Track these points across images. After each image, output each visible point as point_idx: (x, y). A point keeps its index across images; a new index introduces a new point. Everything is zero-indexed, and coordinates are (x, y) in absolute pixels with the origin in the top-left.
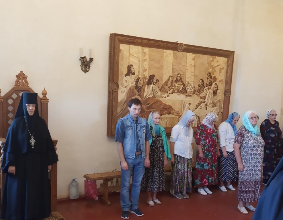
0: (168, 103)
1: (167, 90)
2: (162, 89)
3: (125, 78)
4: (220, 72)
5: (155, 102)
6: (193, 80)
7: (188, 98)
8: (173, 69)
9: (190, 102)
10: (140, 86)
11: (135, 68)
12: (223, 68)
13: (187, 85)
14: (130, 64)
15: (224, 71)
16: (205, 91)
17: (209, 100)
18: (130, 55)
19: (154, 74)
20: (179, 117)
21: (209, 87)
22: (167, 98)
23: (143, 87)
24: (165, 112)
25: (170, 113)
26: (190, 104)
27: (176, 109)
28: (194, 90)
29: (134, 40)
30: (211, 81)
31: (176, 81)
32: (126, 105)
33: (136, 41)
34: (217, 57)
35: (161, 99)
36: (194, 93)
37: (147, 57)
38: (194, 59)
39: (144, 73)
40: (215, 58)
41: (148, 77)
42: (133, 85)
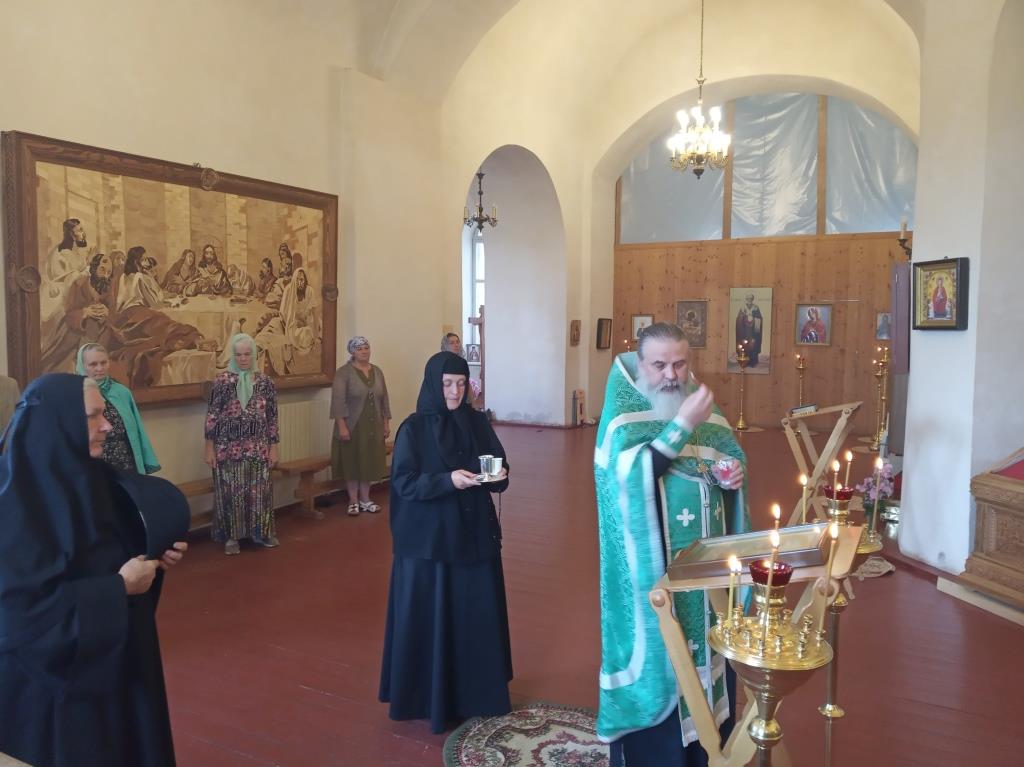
0: (187, 321)
1: (180, 287)
2: (168, 285)
3: (58, 256)
4: (309, 244)
5: (149, 320)
6: (246, 262)
7: (237, 305)
8: (193, 232)
9: (243, 317)
10: (104, 278)
11: (87, 228)
12: (315, 235)
13: (232, 275)
14: (71, 218)
15: (317, 241)
16: (277, 289)
17: (288, 309)
18: (70, 195)
19: (141, 245)
20: (217, 356)
21: (286, 278)
22: (183, 307)
23: (114, 280)
24: (180, 344)
25: (192, 346)
26: (242, 321)
27: (208, 336)
28: (251, 286)
29: (79, 153)
30: (290, 265)
31: (203, 264)
32: (66, 329)
33: (84, 155)
34: (298, 207)
35: (165, 310)
36: (251, 293)
37: (118, 200)
38: (243, 210)
39: (114, 242)
40: (296, 209)
41: (125, 254)
42: (84, 273)
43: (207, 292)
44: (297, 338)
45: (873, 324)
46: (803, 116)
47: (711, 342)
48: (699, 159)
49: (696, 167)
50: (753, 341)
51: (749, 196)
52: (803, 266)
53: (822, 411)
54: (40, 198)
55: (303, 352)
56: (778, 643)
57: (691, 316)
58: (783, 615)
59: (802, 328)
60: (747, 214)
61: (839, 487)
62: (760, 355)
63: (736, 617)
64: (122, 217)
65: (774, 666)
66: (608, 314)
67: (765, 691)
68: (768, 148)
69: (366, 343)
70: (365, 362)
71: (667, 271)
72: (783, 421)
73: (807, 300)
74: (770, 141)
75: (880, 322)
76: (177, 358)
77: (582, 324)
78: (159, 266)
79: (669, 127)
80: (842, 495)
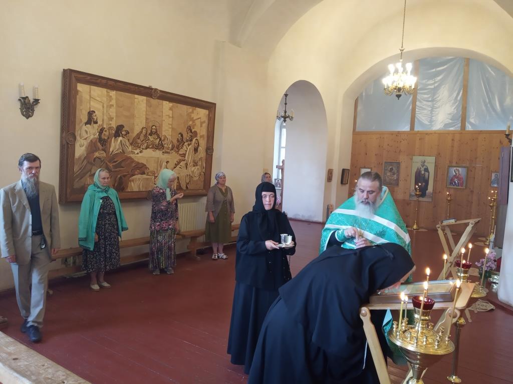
1: (140, 145)
2: (134, 143)
3: (85, 128)
4: (201, 126)
5: (124, 160)
6: (170, 134)
7: (166, 154)
8: (147, 119)
9: (169, 160)
10: (105, 139)
11: (98, 115)
12: (204, 122)
13: (164, 140)
14: (91, 110)
15: (205, 125)
16: (185, 147)
17: (189, 158)
18: (91, 99)
19: (122, 124)
20: (155, 178)
21: (189, 143)
22: (140, 154)
23: (109, 140)
24: (138, 172)
25: (143, 173)
26: (167, 162)
27: (151, 169)
28: (172, 145)
29: (96, 80)
30: (192, 136)
31: (151, 134)
32: (86, 162)
33: (98, 81)
34: (197, 108)
35: (132, 155)
36: (172, 149)
37: (113, 102)
38: (171, 109)
39: (111, 122)
40: (195, 110)
41: (115, 128)
42: (96, 136)
43: (151, 148)
44: (193, 172)
45: (489, 178)
46: (456, 69)
47: (401, 183)
48: (399, 89)
49: (398, 93)
50: (424, 184)
51: (424, 109)
52: (453, 147)
53: (458, 222)
54: (78, 100)
55: (195, 179)
56: (425, 340)
57: (392, 169)
58: (428, 326)
59: (451, 179)
60: (423, 118)
61: (464, 262)
62: (427, 191)
63: (404, 324)
64: (114, 110)
65: (422, 351)
66: (348, 166)
67: (417, 364)
68: (436, 85)
69: (224, 176)
70: (223, 185)
71: (379, 146)
72: (437, 226)
73: (454, 164)
74: (437, 82)
75: (493, 177)
76: (136, 178)
77: (334, 171)
78: (130, 135)
79: (385, 73)
80: (465, 266)
